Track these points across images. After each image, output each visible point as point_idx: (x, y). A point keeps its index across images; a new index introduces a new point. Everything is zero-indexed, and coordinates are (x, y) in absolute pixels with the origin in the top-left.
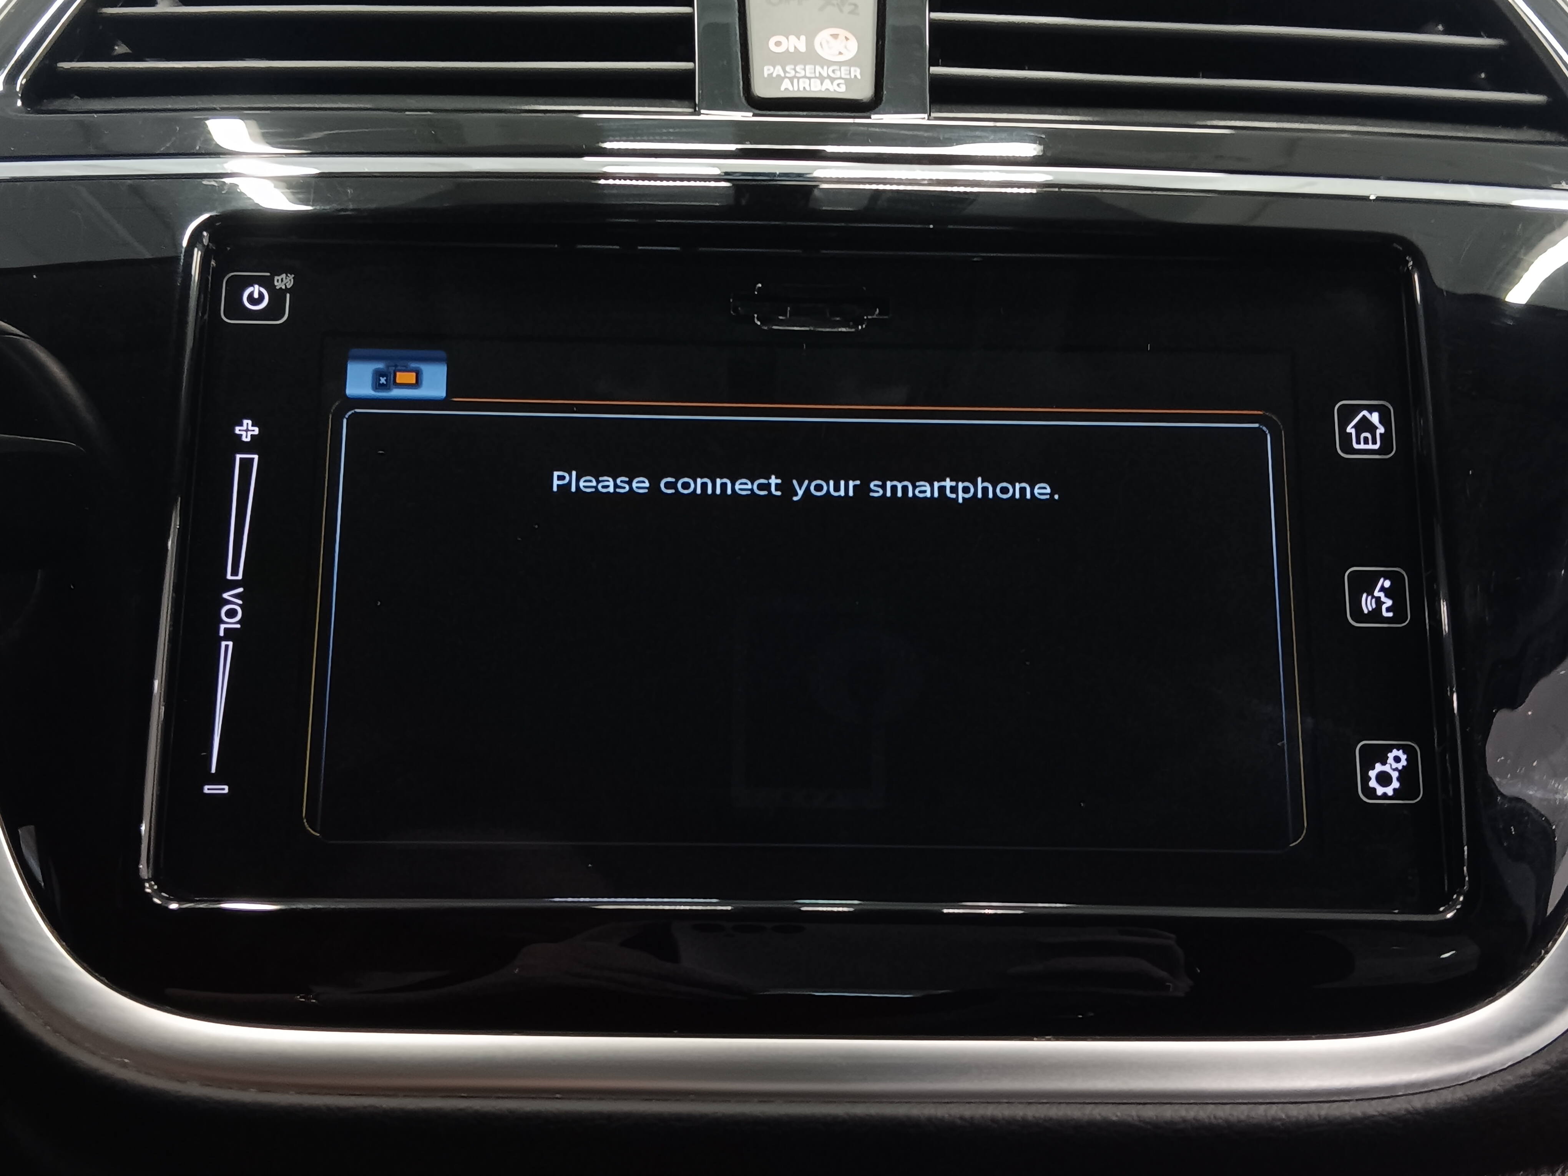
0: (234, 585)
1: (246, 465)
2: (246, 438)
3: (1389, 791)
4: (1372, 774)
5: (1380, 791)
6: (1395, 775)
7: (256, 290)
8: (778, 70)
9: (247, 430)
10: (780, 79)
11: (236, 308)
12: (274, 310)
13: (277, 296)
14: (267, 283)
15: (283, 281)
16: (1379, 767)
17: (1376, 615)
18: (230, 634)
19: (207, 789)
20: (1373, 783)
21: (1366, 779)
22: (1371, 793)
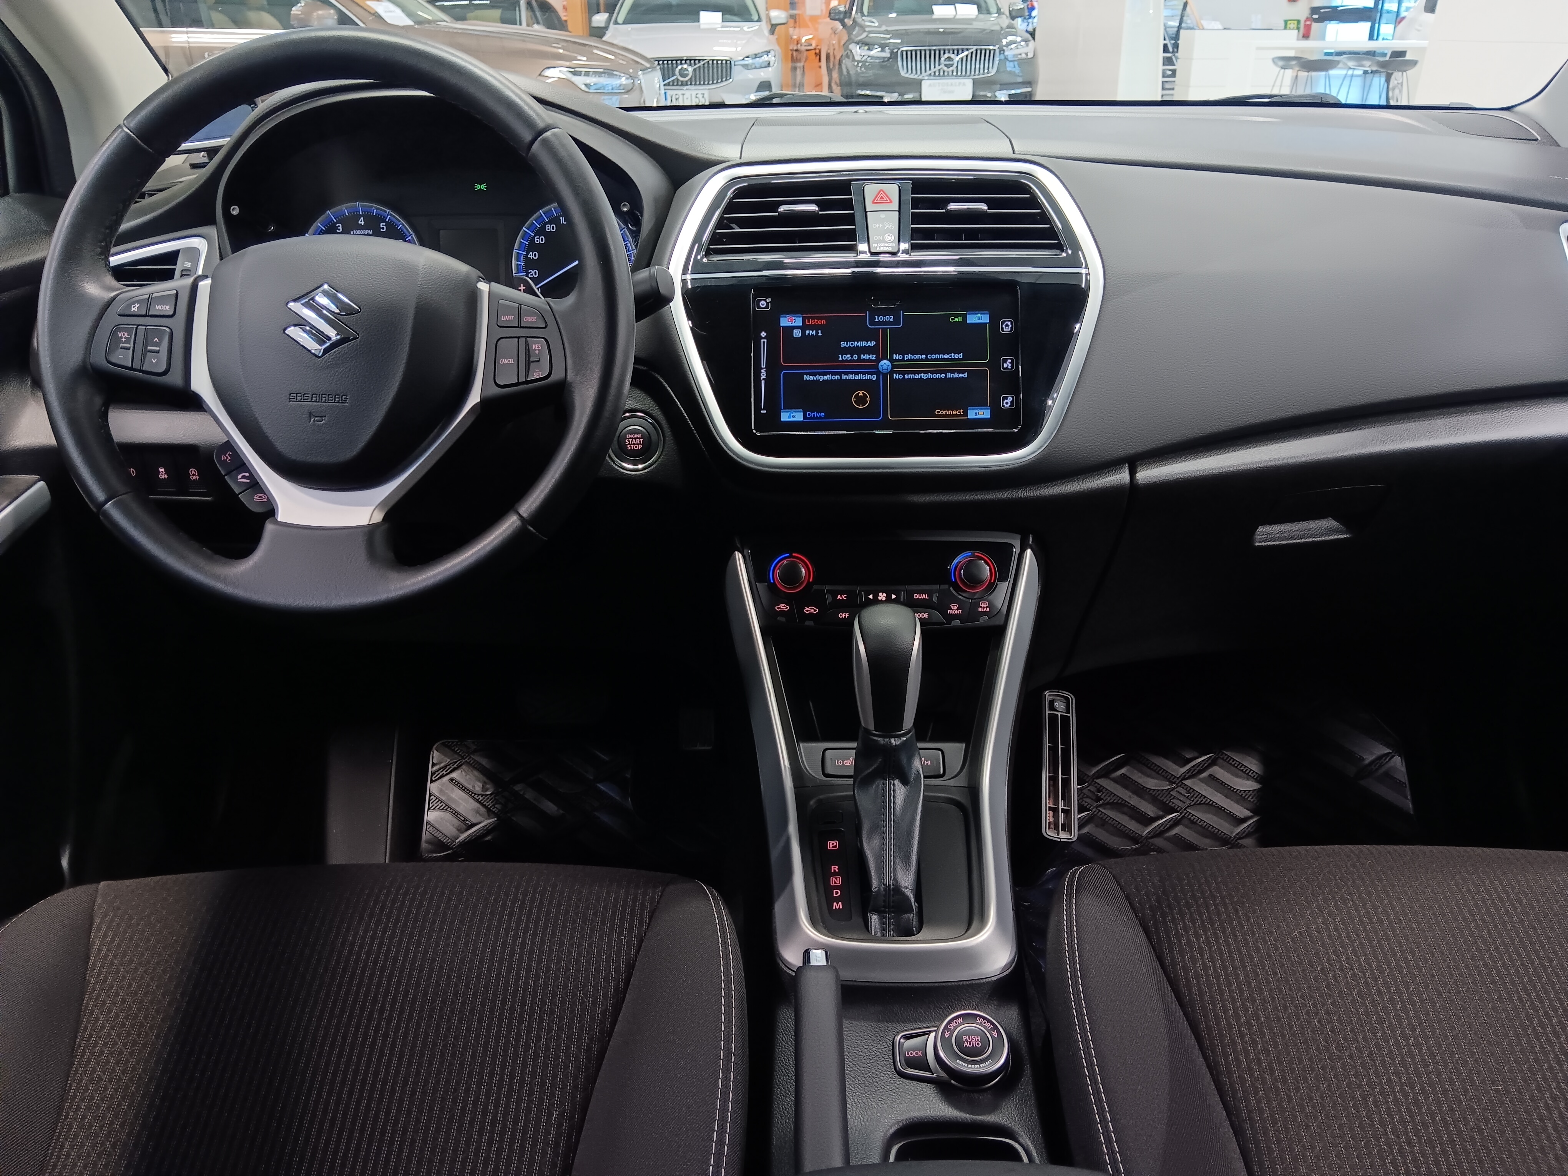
0: (763, 368)
1: (764, 342)
2: (763, 336)
3: (1008, 406)
4: (1005, 402)
5: (1006, 406)
6: (1009, 402)
7: (763, 302)
8: (876, 245)
9: (763, 334)
10: (877, 247)
11: (759, 307)
12: (767, 307)
13: (768, 303)
14: (765, 300)
15: (769, 300)
16: (1006, 401)
17: (1007, 368)
18: (764, 379)
19: (762, 412)
20: (1004, 404)
21: (1003, 403)
22: (1004, 406)
